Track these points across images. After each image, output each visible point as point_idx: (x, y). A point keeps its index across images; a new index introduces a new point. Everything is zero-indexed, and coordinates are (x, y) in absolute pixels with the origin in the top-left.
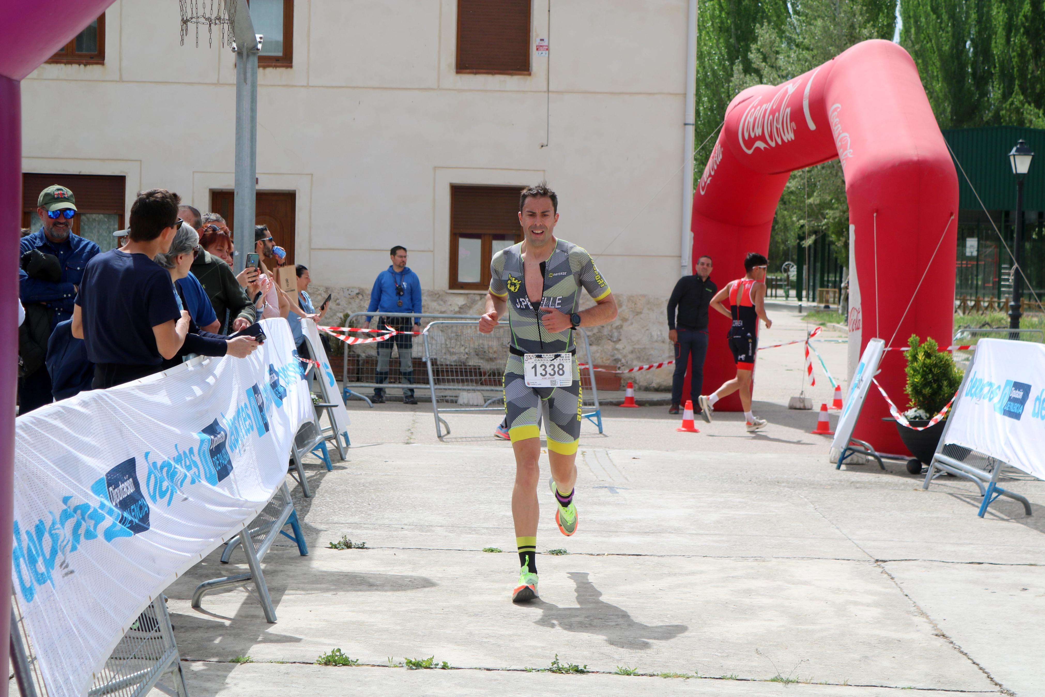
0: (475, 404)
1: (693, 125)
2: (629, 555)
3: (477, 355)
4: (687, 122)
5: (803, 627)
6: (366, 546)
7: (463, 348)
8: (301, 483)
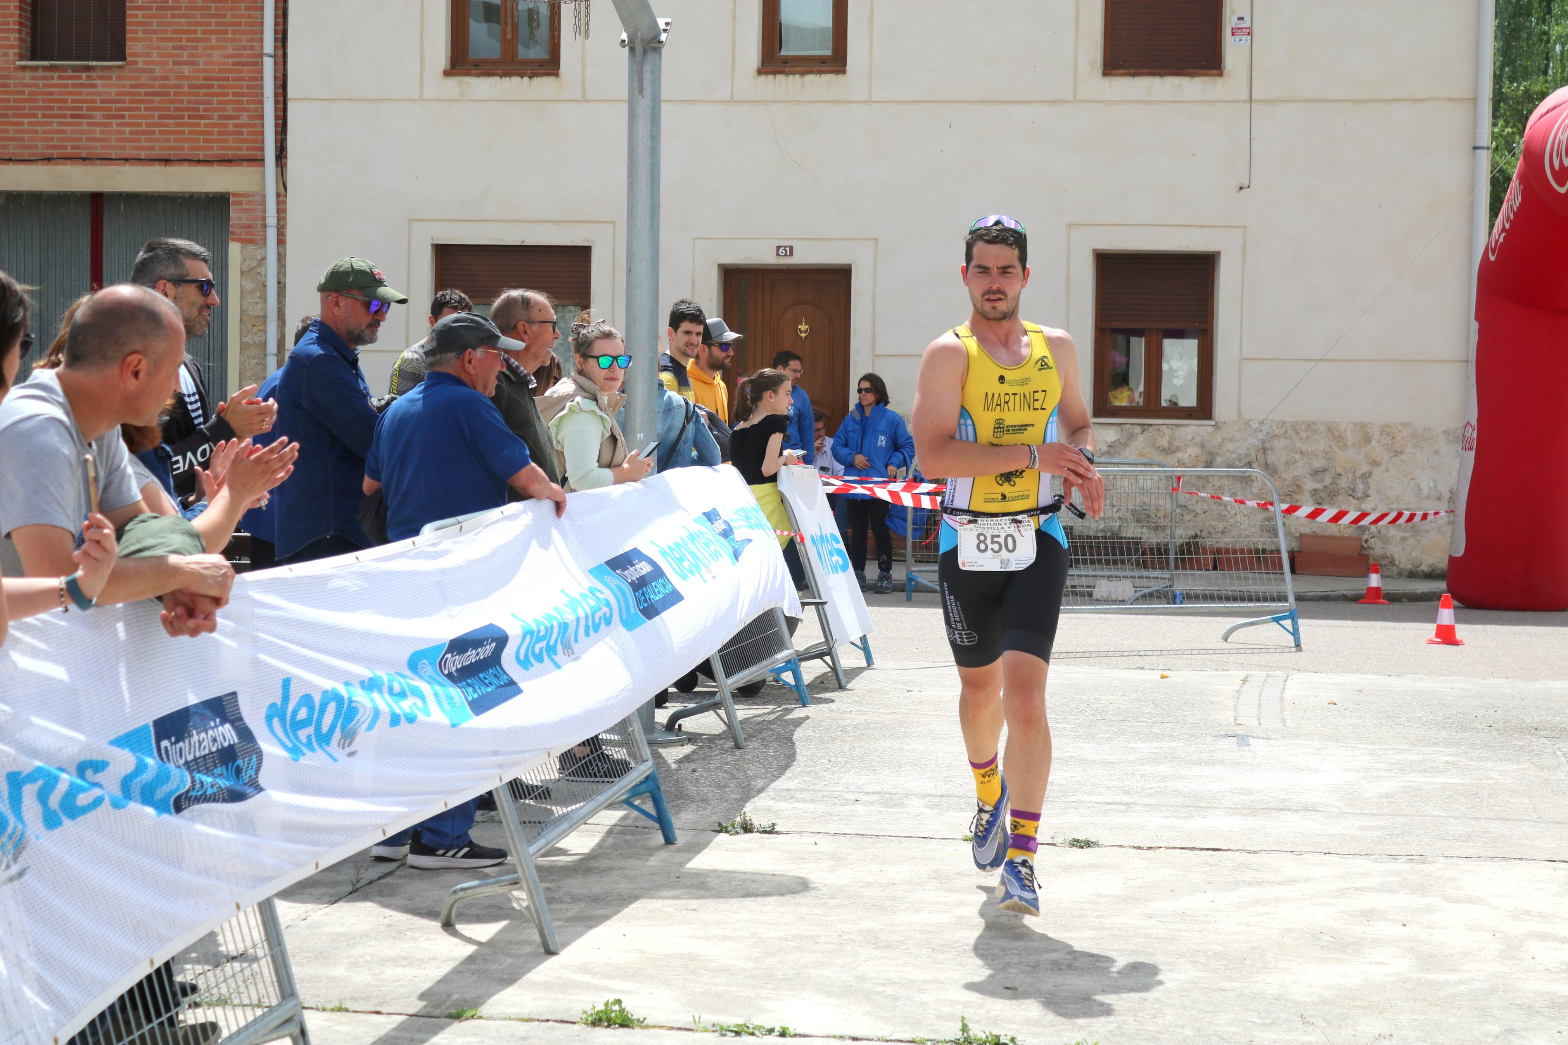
0: (1120, 599)
1: (1488, 148)
2: (1201, 849)
3: (1138, 521)
4: (1478, 145)
5: (1429, 977)
6: (777, 829)
7: (1115, 509)
8: (730, 726)
